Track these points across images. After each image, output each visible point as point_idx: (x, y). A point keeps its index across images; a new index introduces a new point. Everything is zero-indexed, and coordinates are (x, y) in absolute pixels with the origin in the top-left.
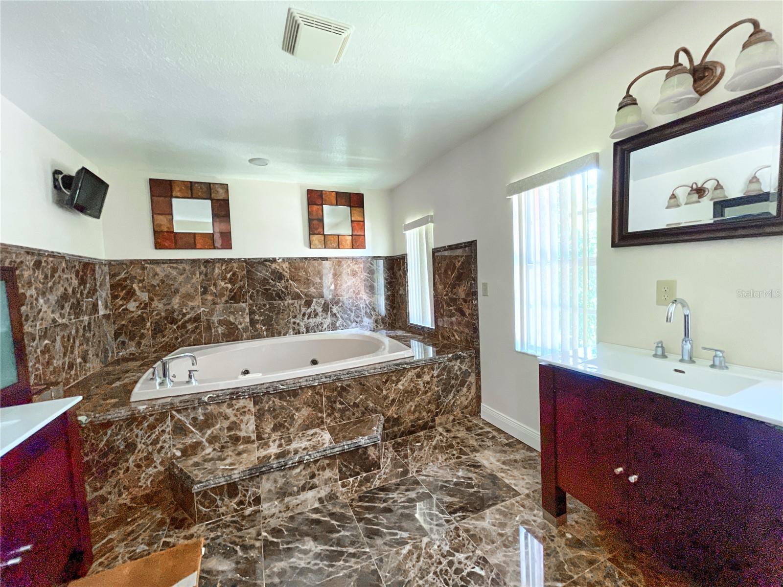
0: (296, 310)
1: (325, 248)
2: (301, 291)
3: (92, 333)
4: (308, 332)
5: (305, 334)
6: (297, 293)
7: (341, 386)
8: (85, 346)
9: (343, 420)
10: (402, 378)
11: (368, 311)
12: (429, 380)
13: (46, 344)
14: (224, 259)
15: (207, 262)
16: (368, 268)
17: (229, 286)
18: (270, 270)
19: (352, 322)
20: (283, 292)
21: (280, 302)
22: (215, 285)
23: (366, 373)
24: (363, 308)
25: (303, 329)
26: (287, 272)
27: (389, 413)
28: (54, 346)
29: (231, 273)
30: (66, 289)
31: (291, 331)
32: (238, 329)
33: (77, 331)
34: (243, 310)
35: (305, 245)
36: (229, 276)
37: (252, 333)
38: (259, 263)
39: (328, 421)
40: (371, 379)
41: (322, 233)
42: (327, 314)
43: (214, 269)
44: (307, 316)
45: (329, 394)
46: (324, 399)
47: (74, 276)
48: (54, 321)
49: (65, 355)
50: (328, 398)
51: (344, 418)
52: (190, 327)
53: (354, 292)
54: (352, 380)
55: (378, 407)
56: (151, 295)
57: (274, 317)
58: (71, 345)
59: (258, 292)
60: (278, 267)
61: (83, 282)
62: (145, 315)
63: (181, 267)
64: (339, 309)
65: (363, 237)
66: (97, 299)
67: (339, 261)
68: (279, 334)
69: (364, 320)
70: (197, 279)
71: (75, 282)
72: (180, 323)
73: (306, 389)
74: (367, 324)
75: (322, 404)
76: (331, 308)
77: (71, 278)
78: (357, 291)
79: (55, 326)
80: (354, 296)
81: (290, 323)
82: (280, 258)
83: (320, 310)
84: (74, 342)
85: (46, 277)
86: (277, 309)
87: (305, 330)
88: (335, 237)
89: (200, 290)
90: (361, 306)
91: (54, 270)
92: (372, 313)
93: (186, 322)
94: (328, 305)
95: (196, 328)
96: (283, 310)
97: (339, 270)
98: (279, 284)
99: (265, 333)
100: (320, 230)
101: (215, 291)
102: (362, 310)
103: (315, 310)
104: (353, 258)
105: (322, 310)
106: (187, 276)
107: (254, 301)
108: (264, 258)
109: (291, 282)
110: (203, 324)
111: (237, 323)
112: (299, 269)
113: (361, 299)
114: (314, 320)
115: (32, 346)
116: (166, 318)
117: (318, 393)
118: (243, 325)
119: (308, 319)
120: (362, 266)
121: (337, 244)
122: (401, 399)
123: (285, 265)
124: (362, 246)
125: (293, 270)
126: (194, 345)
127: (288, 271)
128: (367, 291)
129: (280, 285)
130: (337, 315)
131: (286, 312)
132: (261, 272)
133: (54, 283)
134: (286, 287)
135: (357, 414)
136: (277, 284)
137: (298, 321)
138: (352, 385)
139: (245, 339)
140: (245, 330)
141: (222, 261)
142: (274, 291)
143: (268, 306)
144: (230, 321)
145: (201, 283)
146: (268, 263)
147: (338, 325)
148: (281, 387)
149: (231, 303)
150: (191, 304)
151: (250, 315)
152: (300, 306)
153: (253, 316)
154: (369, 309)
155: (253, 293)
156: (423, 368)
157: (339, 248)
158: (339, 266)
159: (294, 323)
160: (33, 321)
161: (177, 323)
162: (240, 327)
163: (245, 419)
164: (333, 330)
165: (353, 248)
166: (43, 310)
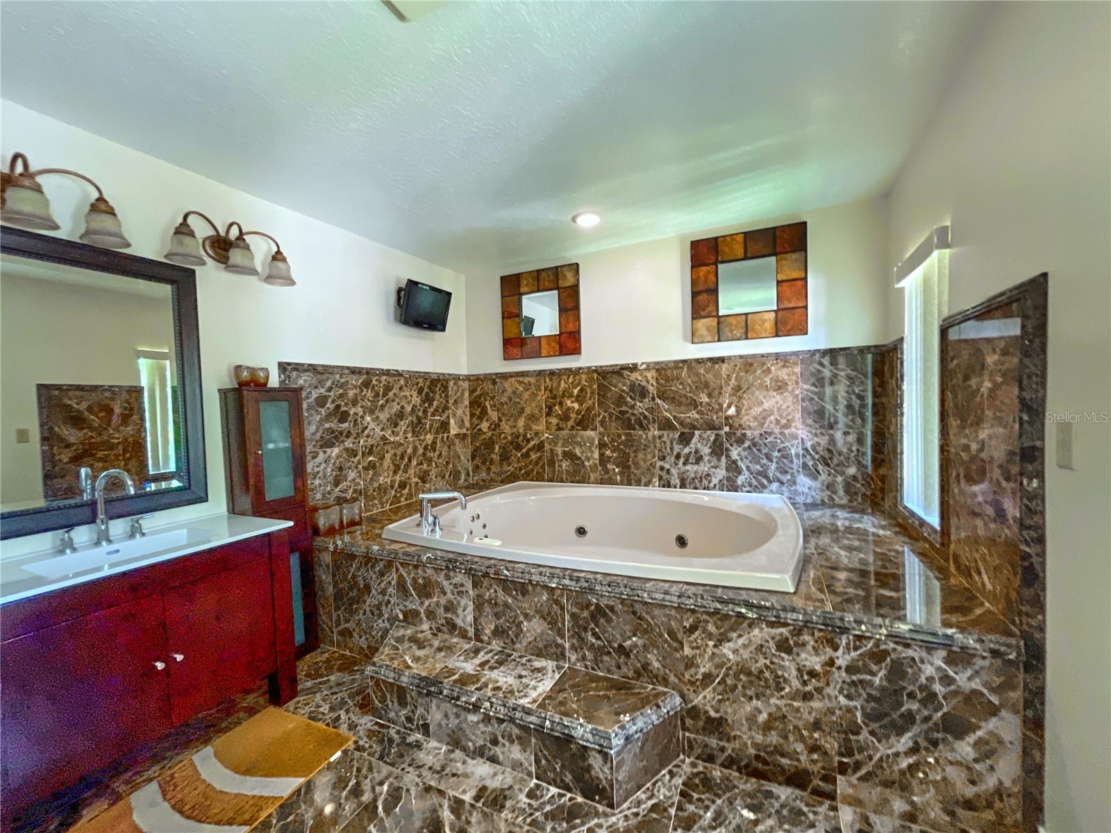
0: (666, 448)
1: (719, 340)
2: (675, 417)
3: (437, 452)
4: (683, 486)
5: (678, 490)
6: (667, 420)
7: (597, 605)
8: (425, 465)
9: (599, 668)
10: (734, 635)
11: (810, 463)
12: (818, 668)
13: (371, 461)
14: (571, 369)
15: (552, 373)
16: (812, 374)
17: (576, 406)
18: (628, 383)
19: (770, 481)
20: (645, 417)
21: (641, 432)
22: (561, 404)
23: (645, 595)
24: (797, 455)
25: (675, 480)
26: (652, 385)
27: (698, 700)
28: (382, 464)
29: (579, 388)
30: (402, 407)
31: (656, 480)
32: (584, 466)
33: (415, 449)
34: (592, 441)
35: (685, 339)
36: (575, 392)
37: (601, 475)
38: (613, 372)
39: (573, 658)
40: (657, 612)
41: (714, 314)
42: (719, 460)
43: (559, 382)
44: (682, 460)
45: (575, 610)
46: (567, 617)
47: (415, 394)
48: (384, 438)
49: (395, 473)
50: (573, 616)
51: (600, 665)
52: (533, 456)
53: (778, 422)
54: (618, 601)
55: (672, 675)
56: (500, 415)
57: (632, 455)
58: (404, 463)
59: (611, 415)
60: (640, 378)
61: (428, 399)
62: (494, 438)
63: (526, 380)
64: (744, 454)
65: (804, 310)
66: (448, 417)
67: (748, 363)
68: (638, 483)
69: (798, 481)
70: (542, 396)
71: (416, 400)
72: (524, 450)
73: (538, 589)
74: (806, 490)
75: (563, 624)
76: (727, 449)
77: (411, 396)
78: (784, 421)
79: (384, 444)
80: (777, 431)
81: (654, 467)
82: (643, 363)
83: (706, 450)
84: (410, 460)
85: (377, 395)
86: (636, 443)
87: (678, 481)
88: (738, 318)
89: (545, 410)
90: (793, 452)
91: (388, 388)
92: (820, 467)
93: (530, 450)
94: (722, 444)
95: (540, 458)
96: (645, 445)
97: (747, 380)
98: (641, 405)
99: (618, 477)
100: (711, 308)
101: (560, 412)
102: (795, 460)
103: (697, 451)
104: (777, 356)
105: (710, 450)
106: (533, 393)
107: (606, 429)
108: (622, 365)
109: (659, 401)
110: (547, 455)
111: (583, 458)
112: (673, 380)
113: (795, 437)
114: (696, 467)
115: (353, 462)
116: (512, 443)
117: (557, 602)
118: (591, 462)
119: (684, 464)
120: (798, 370)
121: (742, 331)
122: (729, 682)
123: (650, 375)
124: (801, 328)
125: (663, 382)
126: (537, 481)
127: (655, 384)
128: (810, 421)
129: (641, 407)
130: (739, 463)
131: (649, 450)
132: (615, 386)
133: (387, 401)
134: (651, 410)
135: (624, 669)
136: (638, 404)
137: (667, 466)
138: (616, 608)
139: (593, 483)
140: (594, 468)
141: (569, 372)
142: (634, 414)
143: (623, 437)
144: (576, 455)
145: (546, 401)
146: (626, 373)
147: (740, 483)
148: (505, 572)
149: (578, 430)
150: (535, 427)
151: (600, 449)
152: (672, 443)
153: (604, 450)
154: (813, 458)
155: (604, 417)
156: (798, 632)
157: (747, 338)
158: (746, 372)
159: (662, 468)
160: (355, 438)
161: (521, 450)
162: (586, 463)
163: (463, 601)
164: (729, 490)
165: (777, 335)
166: (369, 428)
